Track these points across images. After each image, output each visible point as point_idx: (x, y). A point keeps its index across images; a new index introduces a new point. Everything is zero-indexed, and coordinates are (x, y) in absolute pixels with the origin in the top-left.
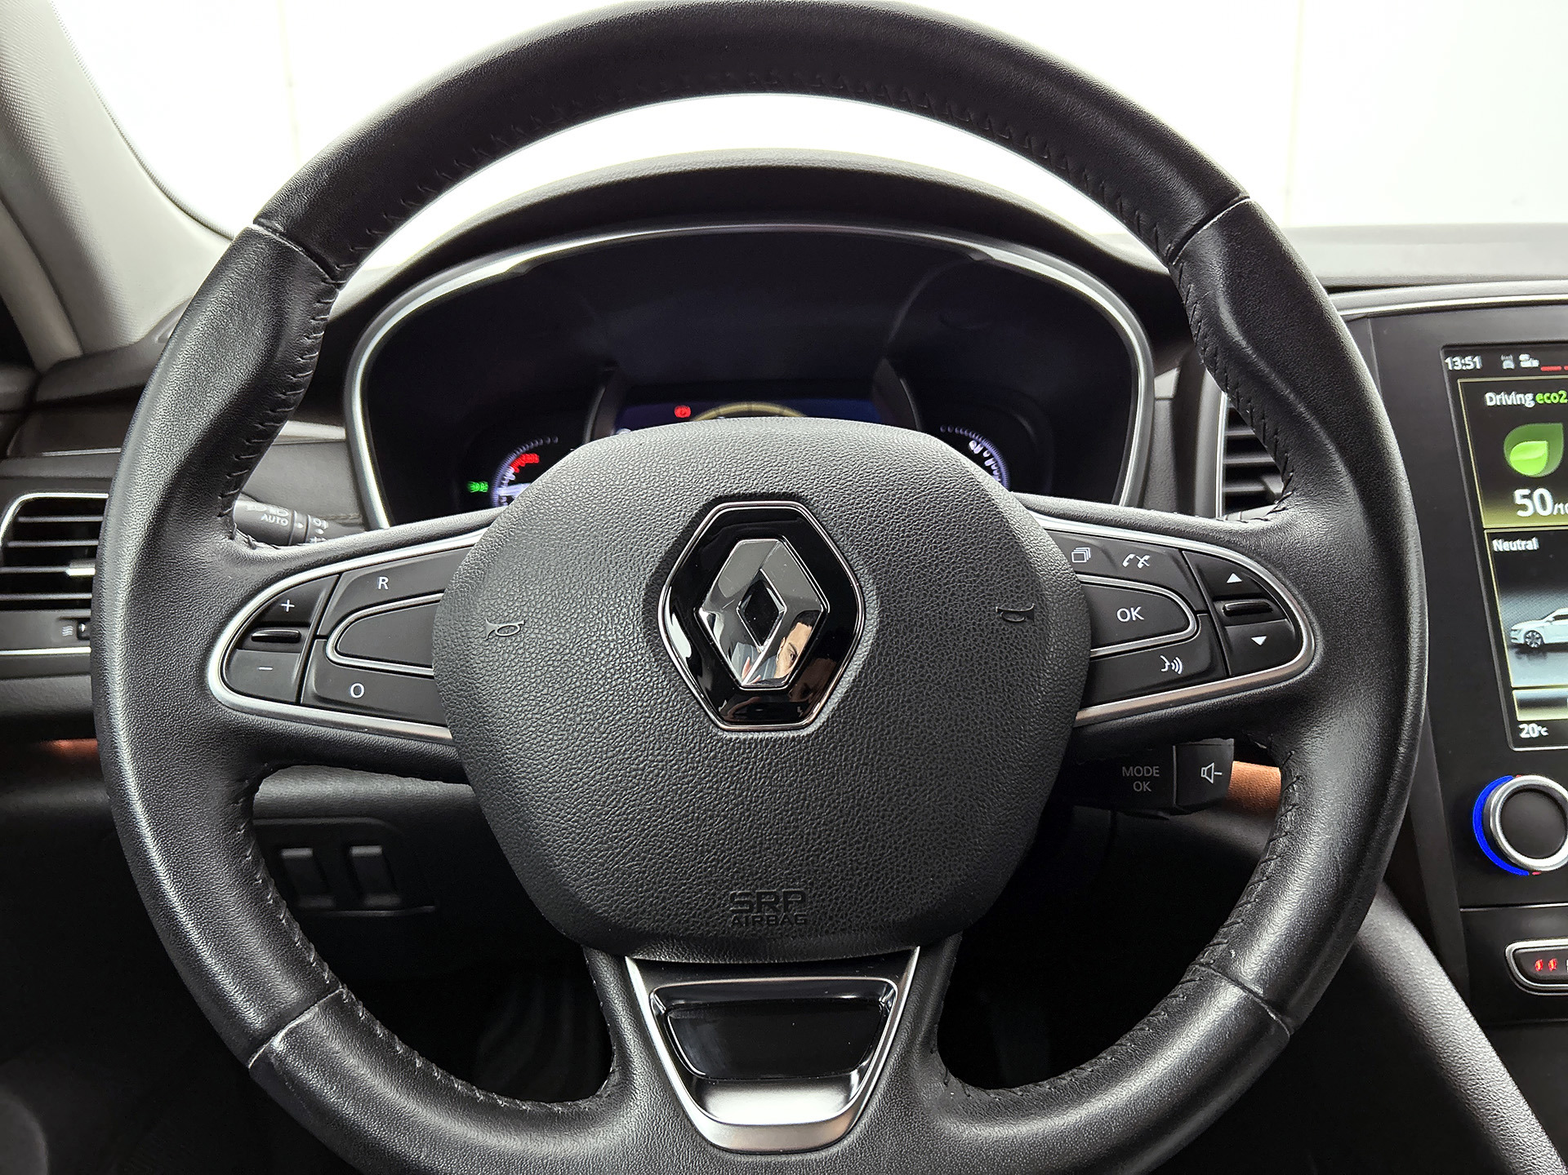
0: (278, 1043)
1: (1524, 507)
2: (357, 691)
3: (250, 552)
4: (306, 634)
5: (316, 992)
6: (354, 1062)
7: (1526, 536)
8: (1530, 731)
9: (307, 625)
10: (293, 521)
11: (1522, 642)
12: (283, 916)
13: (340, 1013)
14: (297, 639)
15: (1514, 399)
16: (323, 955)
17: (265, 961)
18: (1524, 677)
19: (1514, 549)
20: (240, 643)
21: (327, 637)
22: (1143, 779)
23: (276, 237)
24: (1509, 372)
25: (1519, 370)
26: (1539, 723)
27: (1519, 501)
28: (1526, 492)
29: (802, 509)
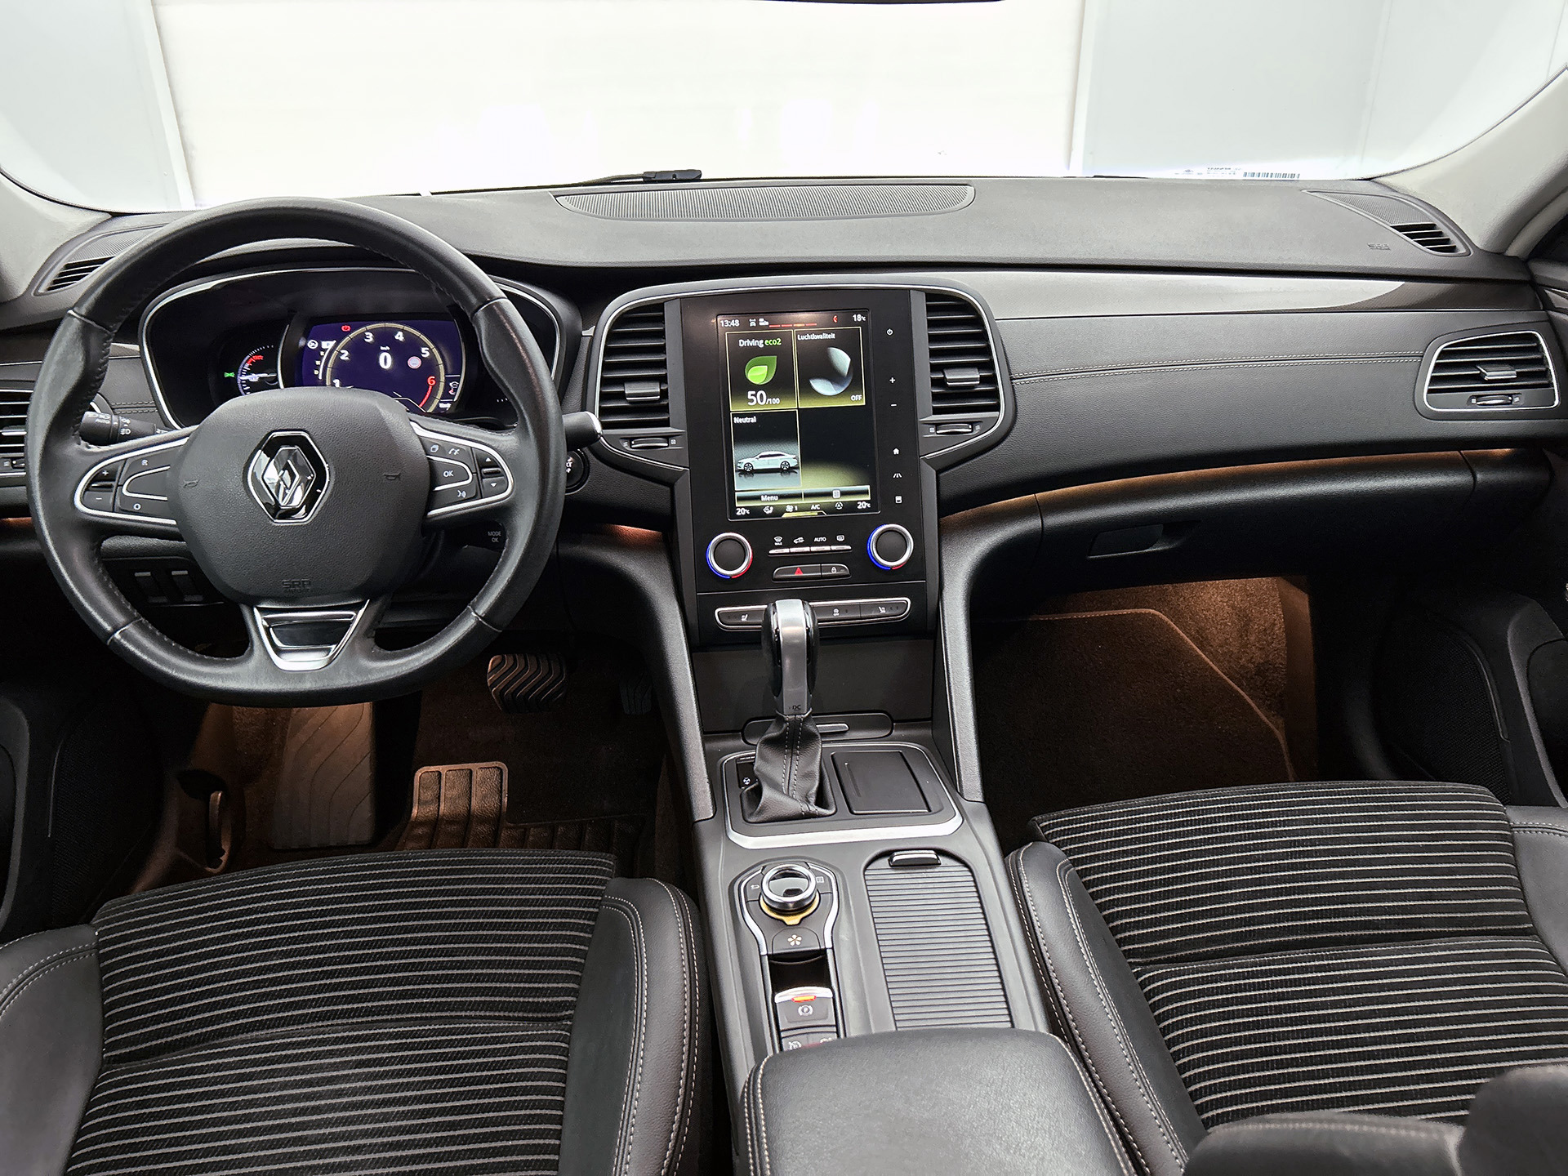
0: (117, 635)
1: (752, 401)
2: (137, 507)
3: (86, 449)
4: (114, 484)
5: (131, 619)
6: (146, 642)
7: (750, 415)
8: (741, 512)
9: (114, 480)
10: (111, 421)
11: (742, 468)
12: (117, 593)
13: (142, 628)
14: (111, 486)
15: (753, 343)
16: (134, 606)
17: (110, 608)
18: (742, 485)
19: (744, 422)
20: (87, 488)
21: (122, 486)
22: (495, 537)
23: (83, 318)
24: (753, 328)
25: (758, 327)
26: (746, 508)
27: (750, 397)
28: (754, 392)
29: (303, 434)
